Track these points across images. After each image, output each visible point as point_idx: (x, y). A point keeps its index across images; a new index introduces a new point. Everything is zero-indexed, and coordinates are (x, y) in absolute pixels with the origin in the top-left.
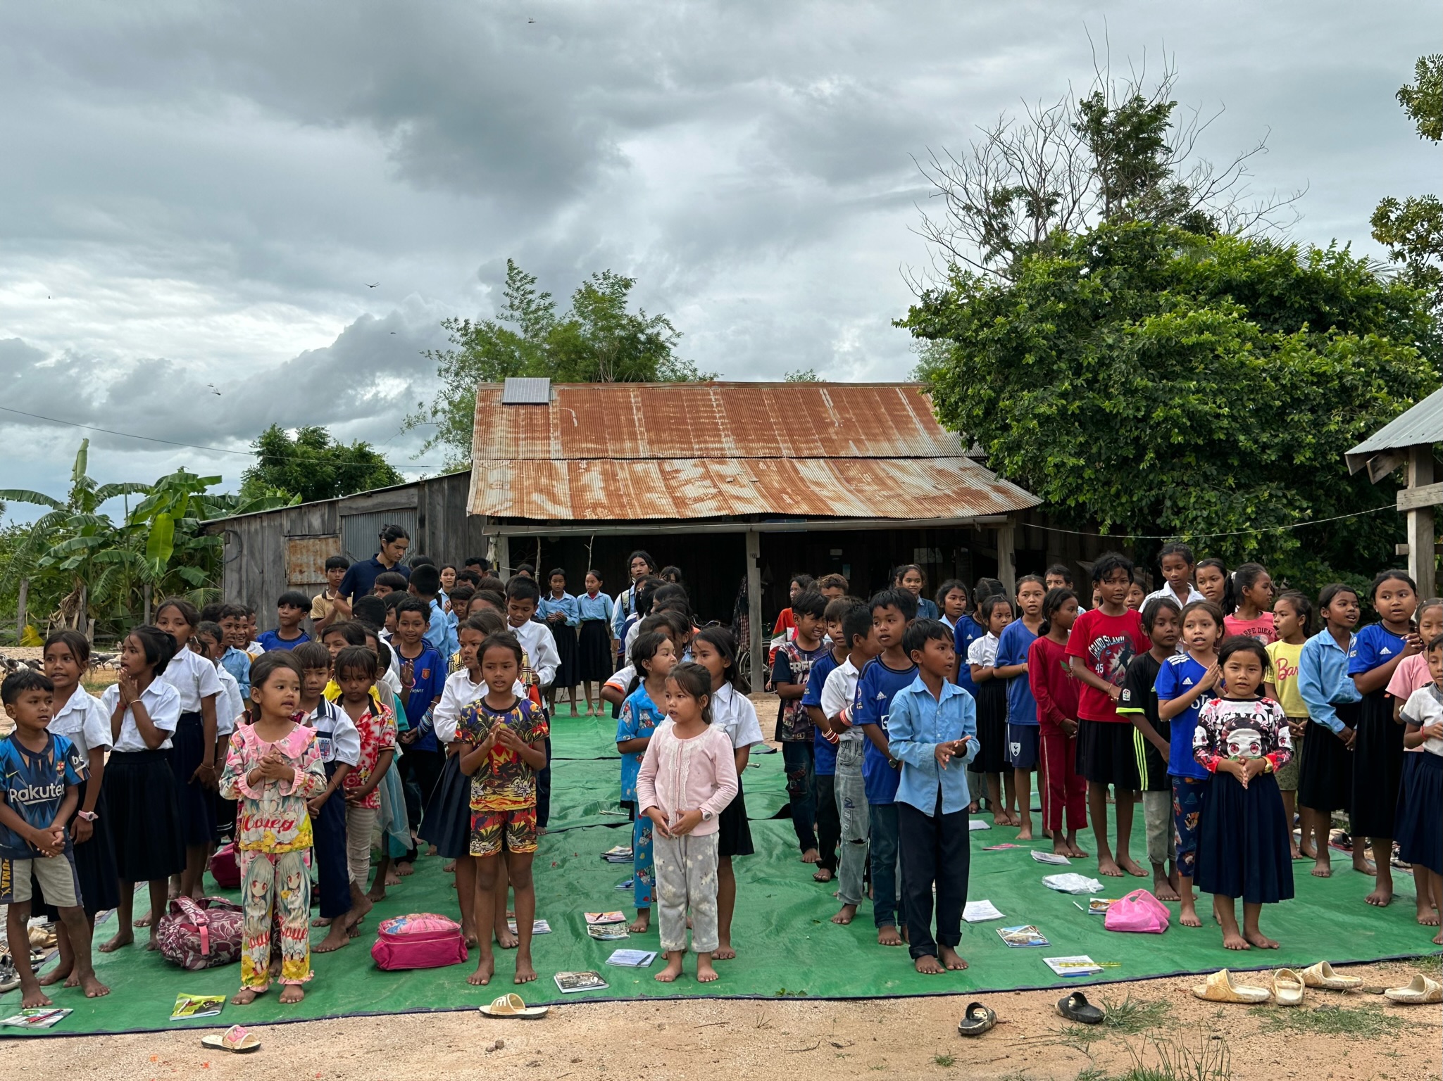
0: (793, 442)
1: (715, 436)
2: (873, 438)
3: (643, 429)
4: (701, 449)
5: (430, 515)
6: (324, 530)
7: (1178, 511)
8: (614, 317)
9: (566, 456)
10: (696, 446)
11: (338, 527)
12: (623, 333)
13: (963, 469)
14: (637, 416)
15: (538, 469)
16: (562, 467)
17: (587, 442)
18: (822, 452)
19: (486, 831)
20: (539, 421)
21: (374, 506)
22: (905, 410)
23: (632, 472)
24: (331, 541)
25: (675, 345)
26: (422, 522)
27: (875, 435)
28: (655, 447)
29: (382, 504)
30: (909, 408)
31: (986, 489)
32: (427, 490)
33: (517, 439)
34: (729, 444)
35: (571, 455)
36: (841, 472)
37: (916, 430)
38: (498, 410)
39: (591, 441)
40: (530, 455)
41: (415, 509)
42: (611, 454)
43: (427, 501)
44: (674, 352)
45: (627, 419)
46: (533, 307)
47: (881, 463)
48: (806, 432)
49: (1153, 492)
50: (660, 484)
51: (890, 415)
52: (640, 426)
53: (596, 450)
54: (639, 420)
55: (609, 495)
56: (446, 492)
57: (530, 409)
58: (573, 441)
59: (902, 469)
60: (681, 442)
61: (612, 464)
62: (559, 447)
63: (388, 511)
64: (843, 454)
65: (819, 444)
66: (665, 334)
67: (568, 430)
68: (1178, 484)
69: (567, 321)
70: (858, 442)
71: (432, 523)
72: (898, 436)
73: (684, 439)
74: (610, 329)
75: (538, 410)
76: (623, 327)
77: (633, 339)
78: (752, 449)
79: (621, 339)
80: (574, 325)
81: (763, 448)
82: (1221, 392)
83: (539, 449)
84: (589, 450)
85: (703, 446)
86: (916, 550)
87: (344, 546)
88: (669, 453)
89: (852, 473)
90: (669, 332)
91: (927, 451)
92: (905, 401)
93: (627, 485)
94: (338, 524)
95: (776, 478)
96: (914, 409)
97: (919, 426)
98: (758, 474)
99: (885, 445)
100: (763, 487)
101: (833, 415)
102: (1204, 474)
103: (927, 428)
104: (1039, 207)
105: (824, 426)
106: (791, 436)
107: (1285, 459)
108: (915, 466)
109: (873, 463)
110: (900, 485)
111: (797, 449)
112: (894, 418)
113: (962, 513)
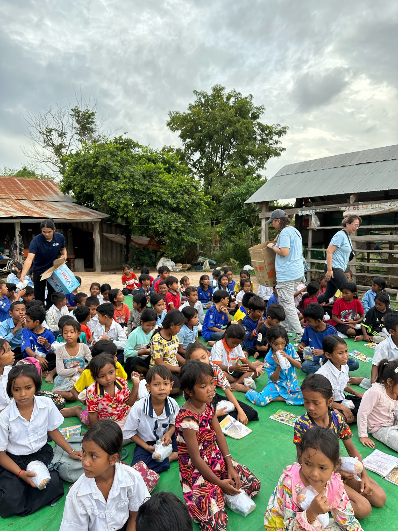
0: (14, 194)
2: (40, 195)
7: (154, 218)
13: (74, 206)
18: (25, 198)
22: (45, 187)
31: (88, 212)
36: (36, 204)
47: (46, 202)
48: (16, 192)
49: (147, 214)
51: (41, 188)
59: (54, 205)
64: (32, 199)
65: (23, 196)
68: (153, 212)
70: (35, 196)
72: (47, 195)
78: (1, 196)
81: (5, 196)
89: (39, 205)
92: (44, 185)
95: (16, 205)
96: (48, 187)
97: (52, 192)
98: (8, 204)
99: (44, 197)
100: (15, 208)
101: (23, 187)
102: (159, 209)
103: (55, 193)
104: (61, 135)
105: (22, 190)
106: (12, 192)
107: (178, 207)
108: (57, 204)
109: (44, 203)
110: (58, 209)
111: (16, 197)
112: (43, 189)
113: (86, 218)
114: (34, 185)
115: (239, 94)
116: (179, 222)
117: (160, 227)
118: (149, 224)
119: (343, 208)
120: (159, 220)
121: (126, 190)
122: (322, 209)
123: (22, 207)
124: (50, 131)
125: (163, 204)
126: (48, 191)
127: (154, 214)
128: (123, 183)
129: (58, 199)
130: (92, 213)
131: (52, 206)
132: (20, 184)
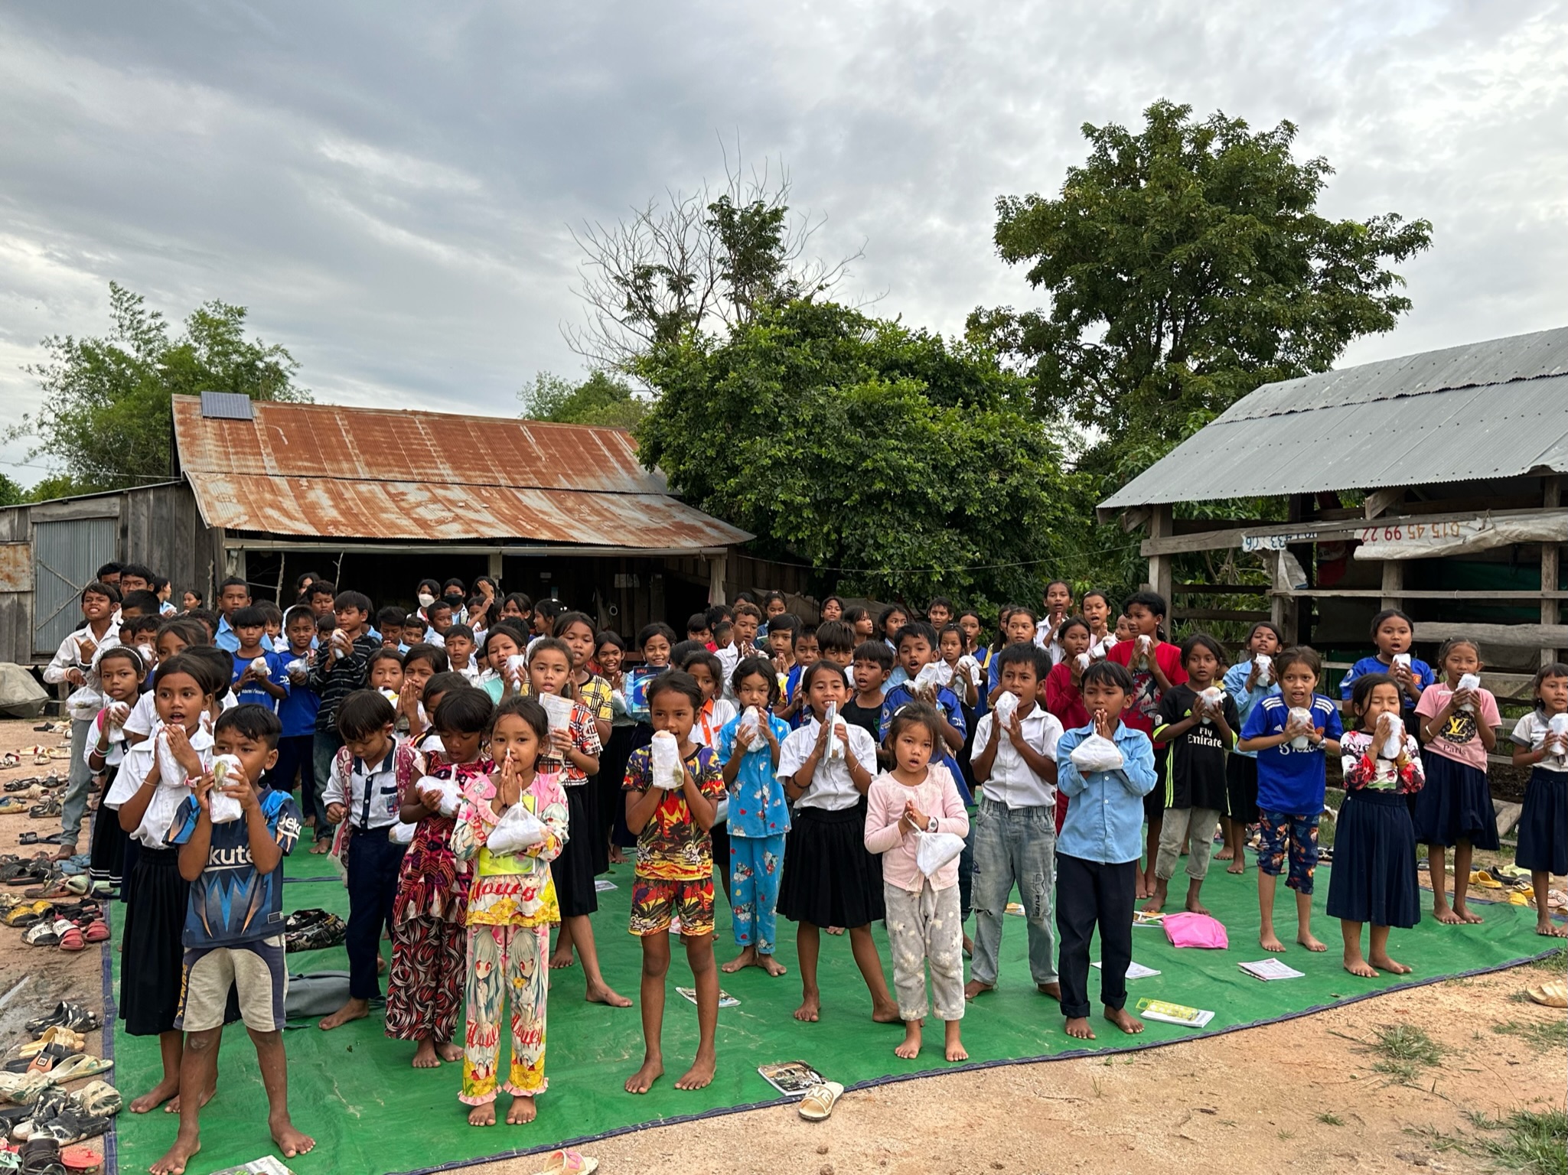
0: (508, 473)
1: (430, 462)
2: (579, 473)
3: (357, 451)
4: (420, 474)
5: (133, 526)
6: (13, 537)
7: (878, 547)
8: (231, 343)
9: (283, 472)
10: (415, 471)
11: (29, 534)
12: (240, 360)
13: (669, 506)
14: (348, 438)
15: (257, 484)
16: (282, 483)
17: (301, 460)
18: (536, 483)
19: (648, 906)
20: (245, 435)
21: (71, 514)
22: (601, 450)
23: (358, 493)
24: (20, 548)
25: (294, 374)
26: (124, 532)
27: (581, 471)
28: (374, 469)
29: (80, 512)
30: (603, 448)
31: (699, 524)
32: (130, 500)
33: (227, 454)
34: (446, 471)
35: (289, 473)
36: (560, 503)
37: (614, 468)
38: (200, 423)
39: (306, 460)
40: (245, 470)
41: (116, 518)
42: (331, 474)
43: (130, 510)
44: (292, 381)
45: (338, 441)
46: (145, 327)
47: (593, 496)
48: (516, 465)
49: (858, 532)
50: (389, 504)
51: (589, 453)
52: (353, 448)
53: (313, 469)
54: (350, 442)
55: (343, 513)
56: (152, 502)
57: (234, 424)
58: (287, 459)
59: (613, 503)
60: (399, 466)
61: (333, 483)
62: (274, 464)
63: (85, 519)
64: (556, 486)
65: (532, 476)
66: (284, 364)
67: (277, 448)
68: (878, 526)
69: (181, 345)
70: (566, 476)
71: (134, 533)
72: (601, 473)
73: (401, 463)
74: (226, 354)
75: (242, 425)
76: (242, 354)
77: (251, 367)
78: (470, 476)
79: (238, 365)
80: (188, 347)
81: (481, 476)
82: (910, 451)
83: (252, 464)
84: (306, 469)
85: (421, 471)
86: (617, 576)
87: (35, 554)
88: (390, 476)
89: (570, 504)
90: (289, 362)
91: (629, 487)
92: (599, 442)
93: (357, 505)
94: (29, 531)
95: (503, 505)
96: (609, 450)
97: (617, 465)
98: (484, 500)
99: (591, 480)
100: (497, 513)
101: (538, 451)
102: (898, 519)
103: (623, 467)
104: (679, 284)
105: (532, 460)
106: (504, 467)
107: (960, 510)
108: (623, 500)
109: (585, 496)
110: (618, 517)
111: (513, 480)
112: (593, 457)
113: (687, 544)
114: (569, 443)
115: (1240, 124)
116: (958, 561)
117: (894, 575)
118: (865, 566)
119: (1358, 534)
120: (892, 551)
121: (795, 462)
122: (1301, 534)
123: (518, 509)
124: (646, 273)
125: (912, 502)
126: (606, 459)
127: (880, 534)
128: (789, 443)
129: (631, 487)
130: (708, 530)
131: (606, 505)
132: (532, 440)
